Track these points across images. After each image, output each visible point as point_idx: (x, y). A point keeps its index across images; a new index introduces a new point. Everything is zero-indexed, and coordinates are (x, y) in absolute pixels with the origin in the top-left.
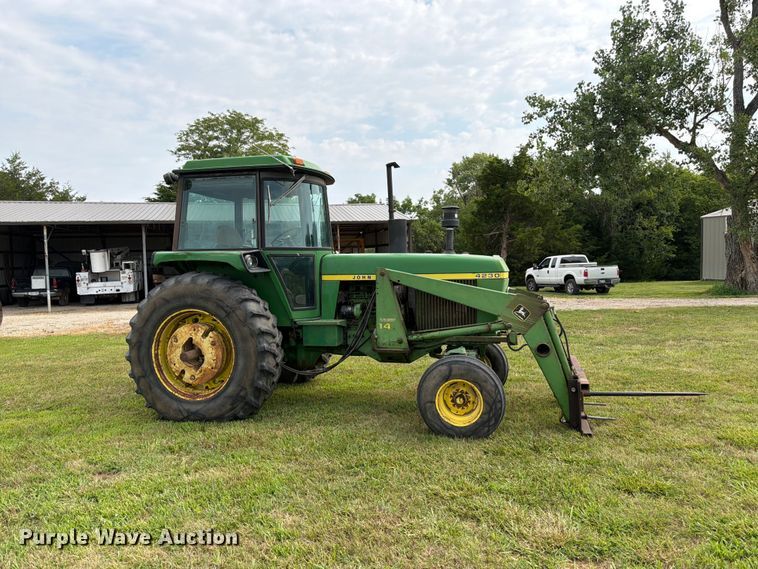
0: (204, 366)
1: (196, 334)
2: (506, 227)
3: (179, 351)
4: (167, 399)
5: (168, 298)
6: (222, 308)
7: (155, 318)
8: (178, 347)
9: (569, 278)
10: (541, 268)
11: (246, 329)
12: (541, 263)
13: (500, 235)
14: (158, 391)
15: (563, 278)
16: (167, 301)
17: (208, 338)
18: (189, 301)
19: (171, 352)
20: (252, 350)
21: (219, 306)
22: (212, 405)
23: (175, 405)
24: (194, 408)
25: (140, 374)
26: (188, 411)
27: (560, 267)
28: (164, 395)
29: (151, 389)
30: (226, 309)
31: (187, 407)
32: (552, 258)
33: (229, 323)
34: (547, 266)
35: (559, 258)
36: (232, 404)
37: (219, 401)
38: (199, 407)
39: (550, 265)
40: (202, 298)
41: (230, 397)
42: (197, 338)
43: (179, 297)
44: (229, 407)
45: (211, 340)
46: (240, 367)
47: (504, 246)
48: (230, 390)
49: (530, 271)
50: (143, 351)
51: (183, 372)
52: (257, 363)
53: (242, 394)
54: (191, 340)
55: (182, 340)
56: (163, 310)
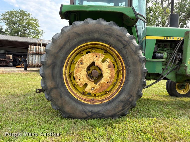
0: (103, 81)
1: (97, 60)
3: (84, 72)
4: (74, 103)
6: (121, 42)
7: (68, 46)
8: (83, 68)
11: (136, 56)
14: (67, 98)
16: (79, 35)
17: (106, 63)
18: (96, 36)
19: (78, 71)
20: (140, 71)
21: (118, 40)
22: (108, 107)
23: (80, 107)
24: (95, 110)
25: (52, 86)
26: (91, 112)
28: (71, 101)
29: (61, 96)
30: (124, 42)
33: (124, 52)
36: (123, 107)
37: (113, 105)
38: (99, 109)
40: (106, 34)
41: (122, 102)
42: (98, 63)
43: (88, 32)
44: (121, 108)
45: (108, 64)
48: (122, 97)
50: (57, 70)
51: (86, 85)
52: (141, 80)
53: (130, 100)
55: (87, 63)
56: (75, 41)
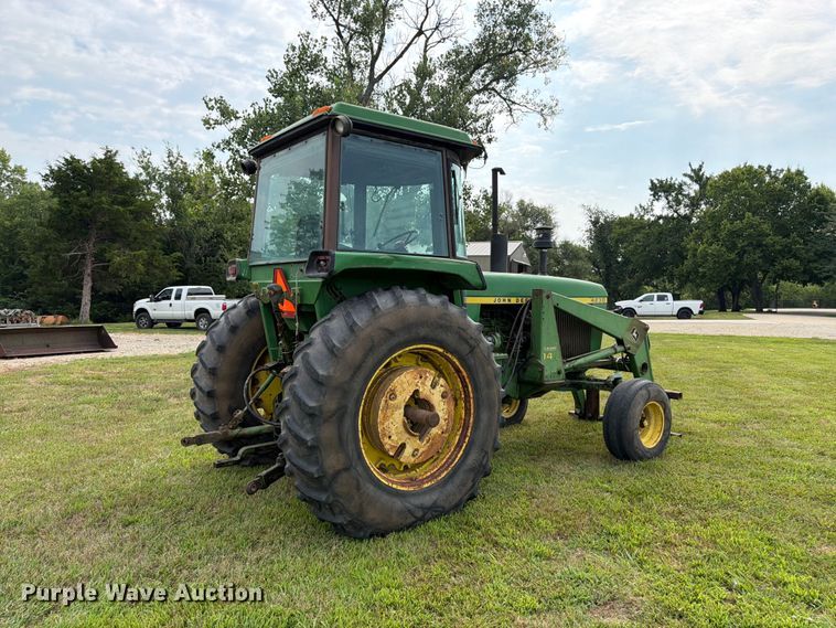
0: (434, 430)
1: (423, 384)
2: (90, 248)
3: (399, 416)
4: (385, 498)
5: (392, 328)
8: (397, 408)
9: (201, 312)
10: (157, 300)
12: (158, 294)
13: (83, 256)
14: (371, 489)
15: (192, 313)
16: (391, 333)
17: (438, 388)
18: (423, 332)
19: (386, 418)
21: (460, 337)
22: (450, 487)
23: (398, 504)
24: (427, 500)
25: (339, 467)
26: (422, 507)
27: (187, 299)
29: (358, 487)
30: (470, 341)
31: (417, 501)
32: (175, 288)
33: (472, 362)
34: (169, 298)
35: (185, 289)
36: (473, 480)
37: (457, 480)
38: (434, 497)
39: (173, 296)
40: (441, 327)
41: (472, 470)
42: (425, 391)
43: (409, 326)
44: (469, 484)
45: (442, 389)
46: (482, 425)
47: (89, 271)
49: (141, 304)
50: (348, 423)
51: (403, 446)
54: (416, 391)
55: (403, 397)
